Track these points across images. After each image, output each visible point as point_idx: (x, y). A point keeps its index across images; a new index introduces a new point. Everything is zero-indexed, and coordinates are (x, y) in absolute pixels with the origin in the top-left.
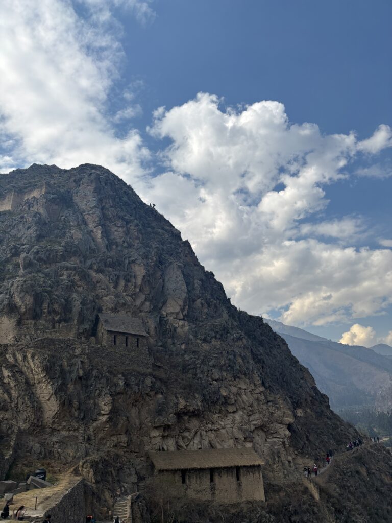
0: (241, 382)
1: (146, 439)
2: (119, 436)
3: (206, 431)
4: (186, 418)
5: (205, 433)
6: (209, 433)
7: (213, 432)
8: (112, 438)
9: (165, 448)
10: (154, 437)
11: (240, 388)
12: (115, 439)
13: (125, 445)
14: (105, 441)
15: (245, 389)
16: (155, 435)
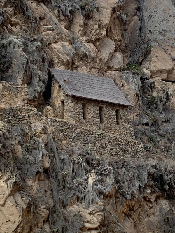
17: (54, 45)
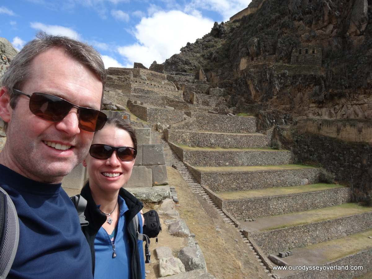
1: (306, 108)
2: (286, 105)
3: (351, 105)
4: (336, 98)
6: (354, 106)
7: (358, 105)
8: (282, 106)
9: (320, 113)
10: (312, 107)
12: (284, 106)
13: (289, 109)
14: (278, 107)
16: (312, 106)
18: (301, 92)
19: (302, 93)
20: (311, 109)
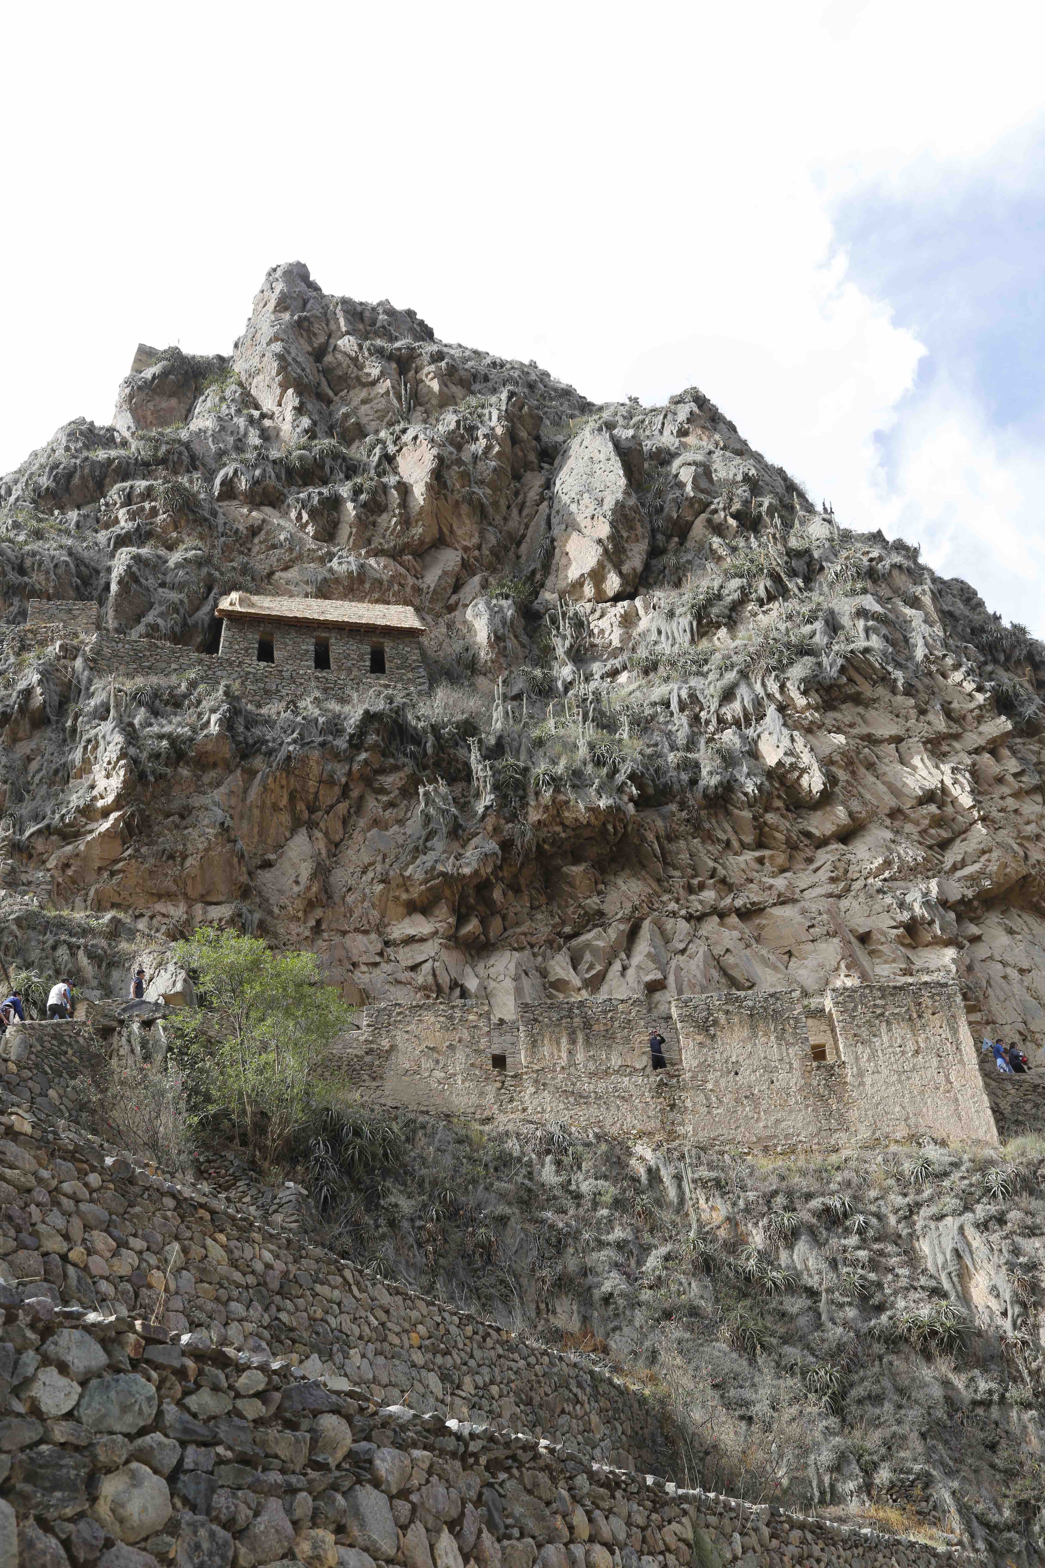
0: (871, 714)
1: (361, 944)
3: (689, 918)
4: (576, 870)
5: (683, 926)
6: (711, 925)
7: (734, 919)
11: (871, 740)
15: (897, 740)
16: (412, 932)
17: (278, 574)
18: (312, 825)
19: (326, 834)
20: (407, 956)
